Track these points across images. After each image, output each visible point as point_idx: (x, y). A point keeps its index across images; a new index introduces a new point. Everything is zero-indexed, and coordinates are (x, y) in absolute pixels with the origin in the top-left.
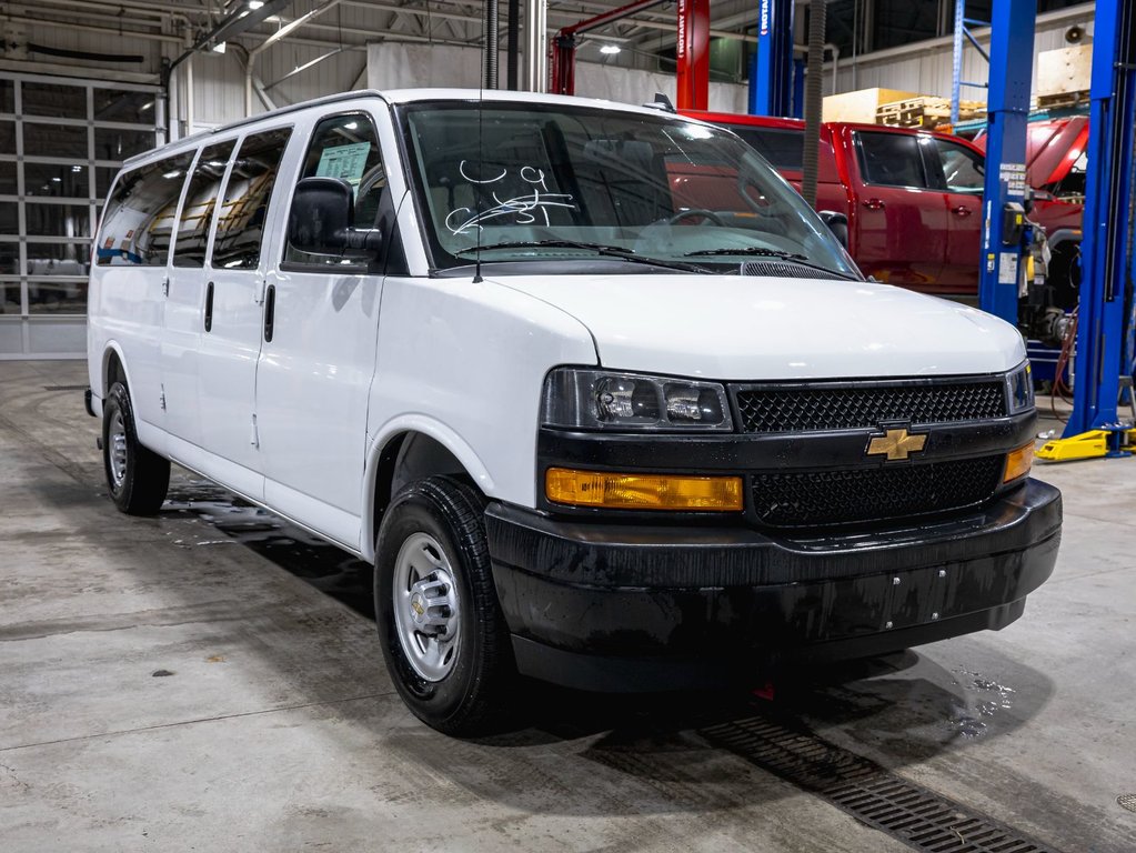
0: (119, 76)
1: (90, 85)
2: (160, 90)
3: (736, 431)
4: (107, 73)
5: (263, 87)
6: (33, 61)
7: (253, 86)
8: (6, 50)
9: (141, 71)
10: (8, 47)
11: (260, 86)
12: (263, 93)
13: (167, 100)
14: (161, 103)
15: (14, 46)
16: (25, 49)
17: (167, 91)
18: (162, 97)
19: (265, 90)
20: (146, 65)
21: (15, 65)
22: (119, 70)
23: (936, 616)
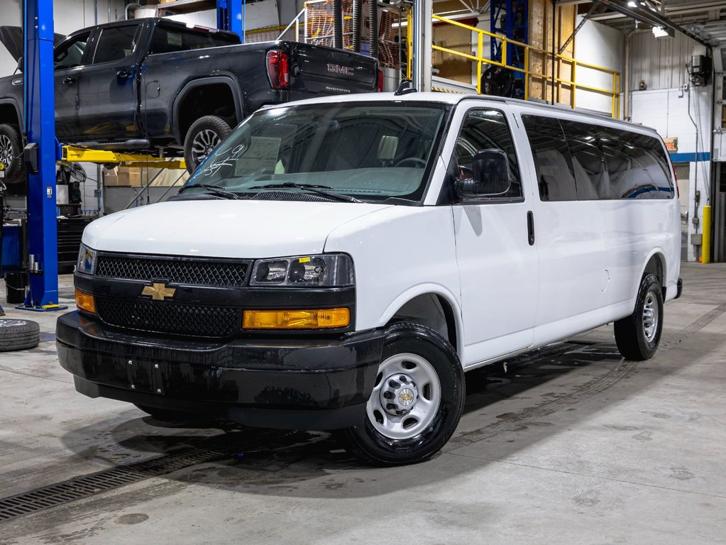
23: (159, 390)
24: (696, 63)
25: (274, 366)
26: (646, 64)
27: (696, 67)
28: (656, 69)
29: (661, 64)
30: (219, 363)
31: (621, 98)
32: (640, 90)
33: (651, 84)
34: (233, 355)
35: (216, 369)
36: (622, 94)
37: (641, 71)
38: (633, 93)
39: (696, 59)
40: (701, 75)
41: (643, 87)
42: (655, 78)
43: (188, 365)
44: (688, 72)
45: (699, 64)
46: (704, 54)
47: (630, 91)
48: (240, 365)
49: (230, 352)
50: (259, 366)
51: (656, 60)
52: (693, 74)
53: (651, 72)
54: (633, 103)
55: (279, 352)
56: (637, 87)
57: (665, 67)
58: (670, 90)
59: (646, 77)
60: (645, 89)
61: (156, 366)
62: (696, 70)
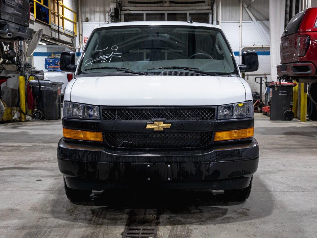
0: (198, 8)
1: (188, 12)
2: (210, 11)
3: (100, 119)
4: (194, 8)
5: (247, 6)
6: (172, 6)
7: (243, 6)
8: (163, 4)
9: (205, 6)
10: (164, 3)
11: (245, 6)
12: (247, 9)
13: (213, 14)
14: (211, 16)
15: (165, 2)
16: (169, 3)
17: (213, 12)
18: (211, 14)
19: (247, 7)
20: (207, 3)
21: (166, 8)
22: (198, 6)
23: (169, 179)
24: (112, 11)
25: (238, 158)
26: (88, 9)
27: (113, 13)
28: (92, 12)
29: (95, 10)
30: (211, 160)
31: (77, 25)
32: (86, 22)
33: (91, 20)
34: (219, 155)
35: (210, 164)
36: (77, 23)
37: (85, 12)
38: (83, 23)
39: (112, 9)
40: (115, 17)
41: (87, 20)
42: (93, 17)
43: (192, 163)
44: (108, 15)
45: (114, 12)
46: (116, 7)
47: (82, 22)
48: (222, 160)
49: (218, 154)
50: (232, 159)
51: (92, 8)
52: (111, 16)
53: (90, 13)
54: (83, 28)
55: (240, 150)
56: (84, 20)
57: (97, 12)
58: (100, 23)
59: (88, 16)
60: (88, 22)
61: (169, 166)
62: (113, 14)
